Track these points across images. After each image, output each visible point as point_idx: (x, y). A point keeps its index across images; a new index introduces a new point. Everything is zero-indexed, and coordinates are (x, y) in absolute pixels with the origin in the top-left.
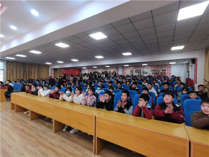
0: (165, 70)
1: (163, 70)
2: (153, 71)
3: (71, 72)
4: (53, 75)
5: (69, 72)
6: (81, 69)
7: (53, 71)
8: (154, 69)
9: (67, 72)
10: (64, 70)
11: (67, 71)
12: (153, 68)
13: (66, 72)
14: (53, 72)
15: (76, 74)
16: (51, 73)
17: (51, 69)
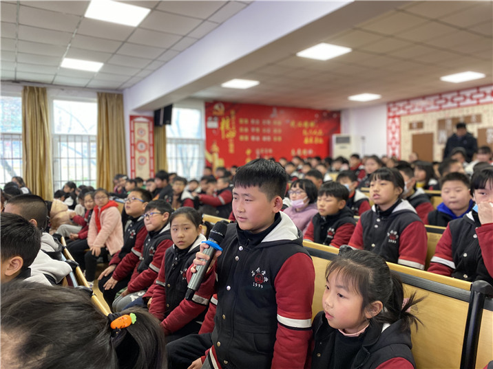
3: (272, 135)
4: (146, 155)
5: (261, 134)
6: (338, 113)
7: (144, 126)
9: (250, 134)
10: (225, 124)
11: (249, 126)
13: (238, 134)
14: (146, 138)
15: (308, 147)
16: (133, 145)
17: (132, 118)
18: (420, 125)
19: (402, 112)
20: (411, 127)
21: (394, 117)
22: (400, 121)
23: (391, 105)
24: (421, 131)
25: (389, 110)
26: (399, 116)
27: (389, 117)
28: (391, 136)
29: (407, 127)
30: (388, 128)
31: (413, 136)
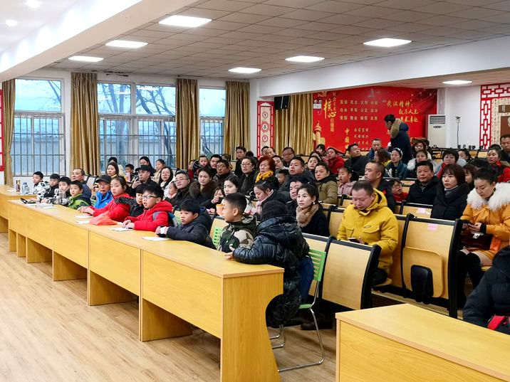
20: (500, 111)
21: (486, 99)
22: (491, 104)
25: (482, 93)
26: (491, 99)
28: (483, 117)
29: (497, 108)
30: (481, 110)
31: (502, 117)
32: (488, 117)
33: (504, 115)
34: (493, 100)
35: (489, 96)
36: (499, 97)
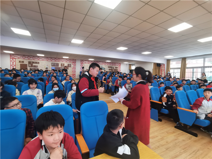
0: (117, 68)
1: (116, 68)
2: (110, 67)
8: (110, 66)
12: (109, 64)
18: (23, 62)
19: (16, 57)
20: (20, 62)
21: (13, 58)
22: (15, 60)
23: (11, 55)
24: (23, 63)
25: (11, 56)
26: (15, 58)
27: (11, 58)
28: (12, 63)
29: (18, 62)
30: (11, 61)
31: (20, 64)
32: (14, 63)
33: (21, 63)
34: (16, 59)
35: (14, 58)
36: (19, 58)
